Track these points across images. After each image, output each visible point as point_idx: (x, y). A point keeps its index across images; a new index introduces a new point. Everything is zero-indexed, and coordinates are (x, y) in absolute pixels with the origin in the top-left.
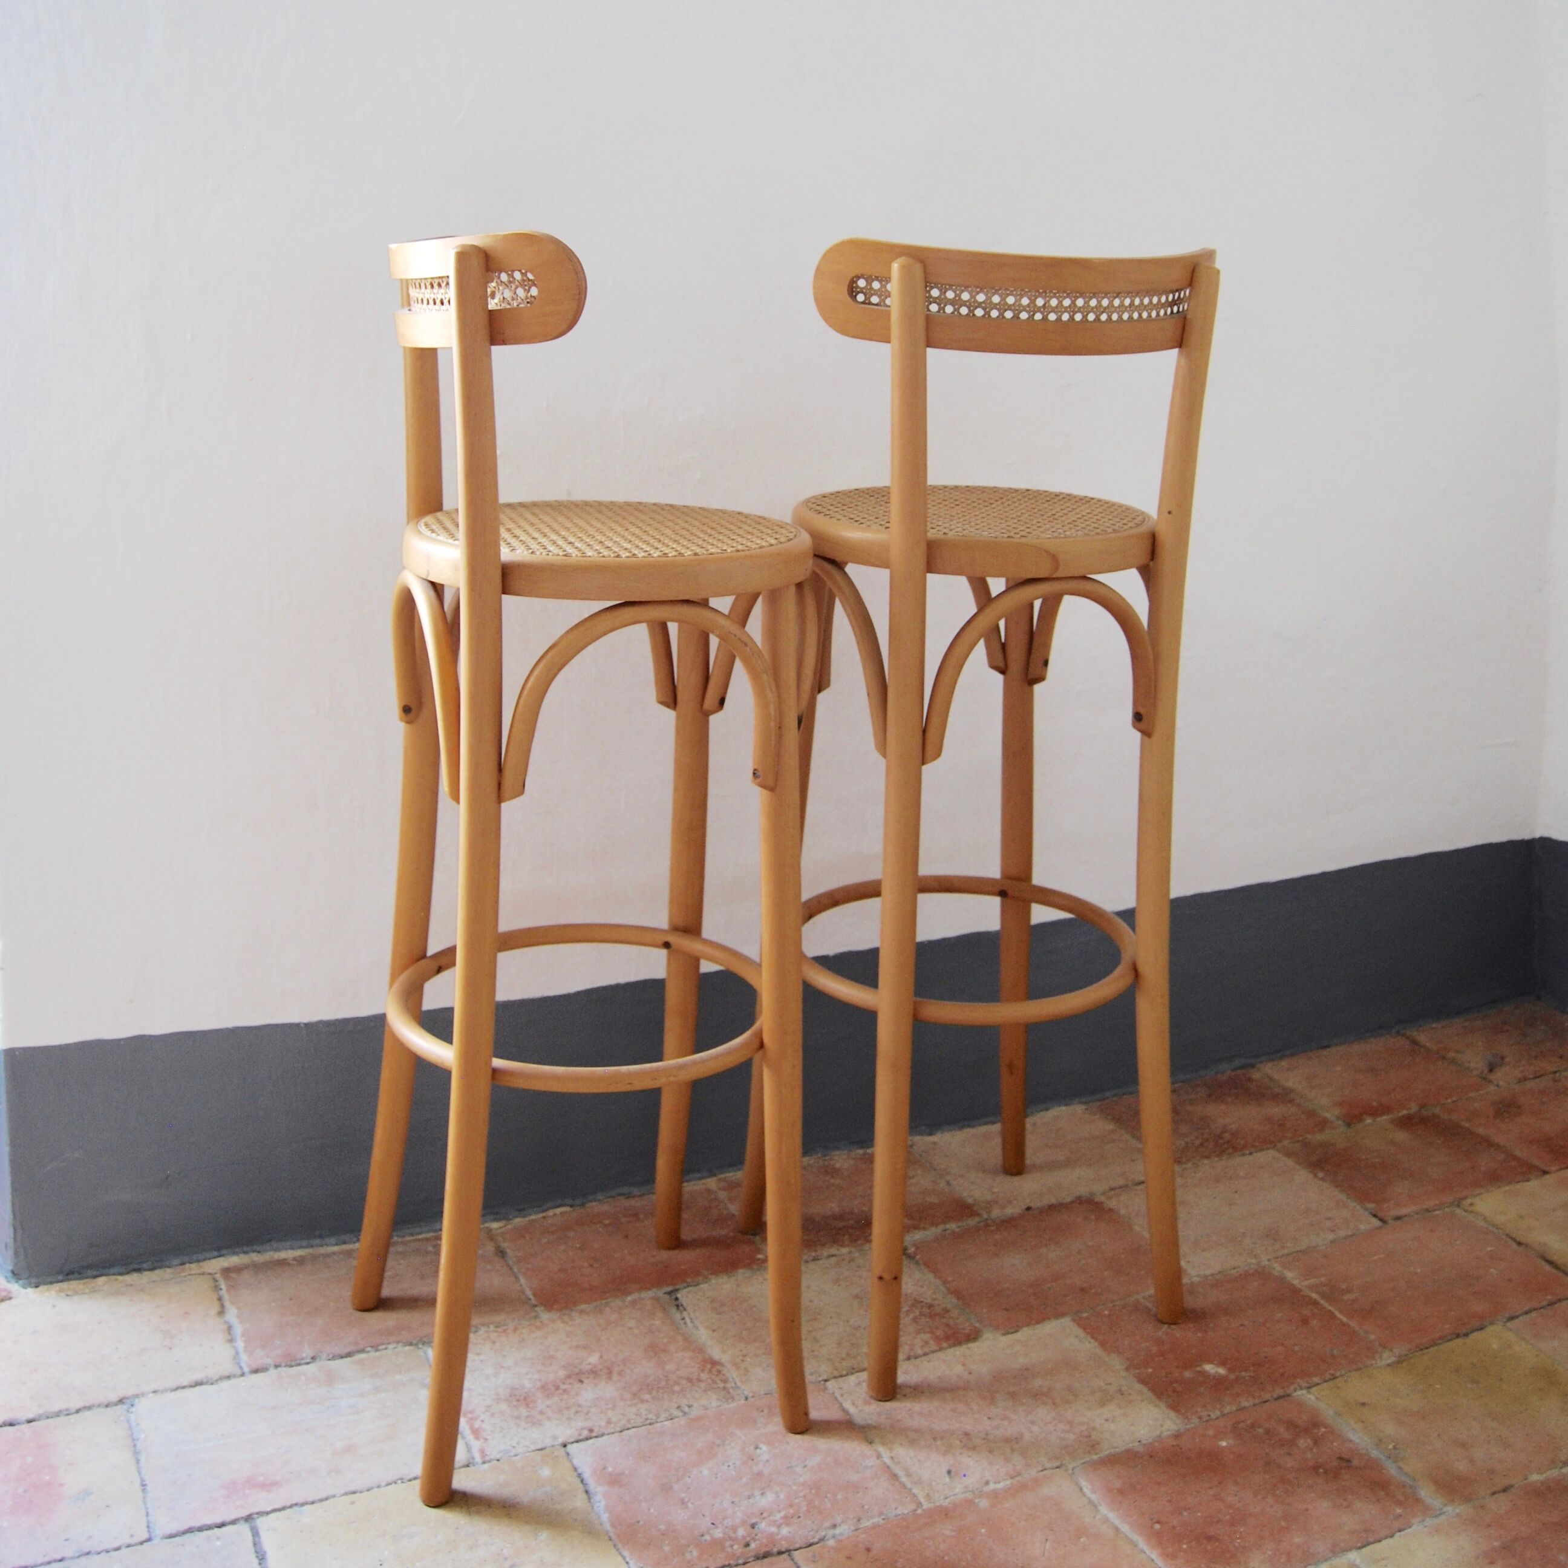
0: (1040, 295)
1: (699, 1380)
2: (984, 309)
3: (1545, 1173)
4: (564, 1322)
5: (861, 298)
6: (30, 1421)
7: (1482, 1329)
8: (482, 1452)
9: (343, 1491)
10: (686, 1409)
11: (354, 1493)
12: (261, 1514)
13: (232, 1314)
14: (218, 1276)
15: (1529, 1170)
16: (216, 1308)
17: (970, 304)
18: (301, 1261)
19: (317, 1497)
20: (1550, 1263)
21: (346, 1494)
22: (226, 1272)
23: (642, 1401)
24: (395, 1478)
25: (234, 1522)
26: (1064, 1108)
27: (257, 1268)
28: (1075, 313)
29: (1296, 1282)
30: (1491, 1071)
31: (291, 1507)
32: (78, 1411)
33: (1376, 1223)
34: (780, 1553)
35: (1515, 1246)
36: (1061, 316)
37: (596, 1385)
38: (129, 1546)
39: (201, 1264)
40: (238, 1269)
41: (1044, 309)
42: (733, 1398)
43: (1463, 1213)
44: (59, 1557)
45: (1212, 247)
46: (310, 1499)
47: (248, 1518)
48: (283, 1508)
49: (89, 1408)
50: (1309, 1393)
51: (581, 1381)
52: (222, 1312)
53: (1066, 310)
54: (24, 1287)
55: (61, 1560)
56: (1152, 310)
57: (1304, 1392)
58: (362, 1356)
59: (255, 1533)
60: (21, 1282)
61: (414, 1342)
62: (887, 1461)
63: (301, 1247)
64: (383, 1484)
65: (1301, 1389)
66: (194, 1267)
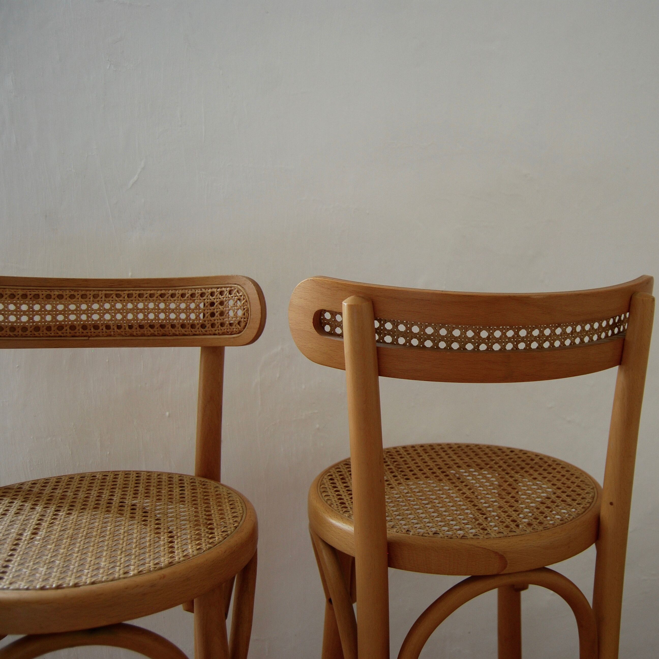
0: (484, 328)
2: (433, 341)
5: (327, 328)
17: (420, 336)
28: (518, 342)
36: (505, 346)
41: (489, 341)
45: (649, 274)
53: (510, 340)
56: (593, 335)
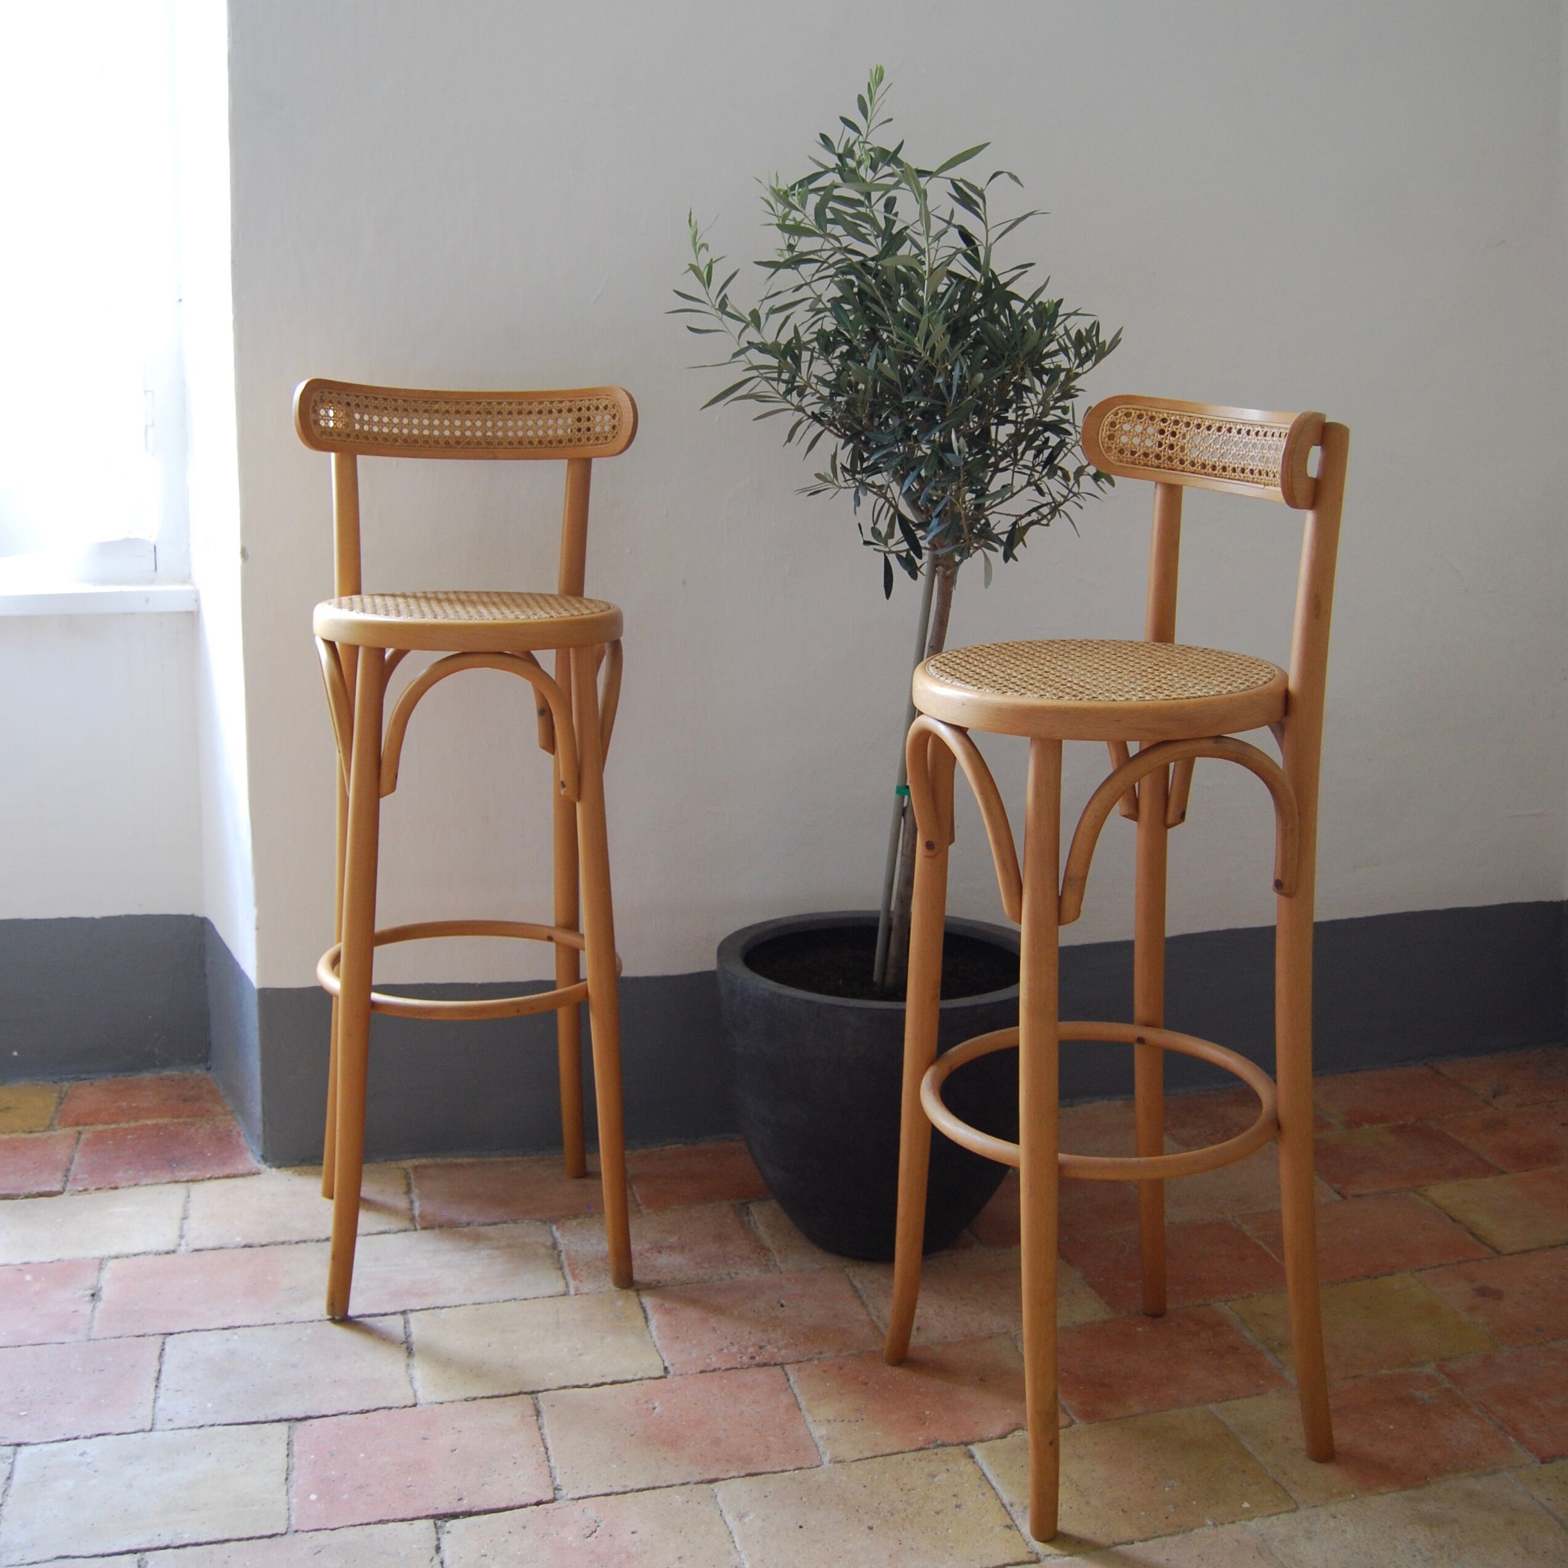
1: (748, 1258)
3: (1504, 1173)
4: (657, 1215)
6: (263, 1246)
7: (1391, 1275)
8: (577, 1289)
9: (472, 1302)
10: (734, 1275)
11: (479, 1304)
12: (412, 1311)
13: (416, 1192)
14: (410, 1171)
15: (1489, 1170)
16: (404, 1188)
18: (472, 1166)
19: (453, 1304)
20: (1474, 1235)
21: (474, 1304)
22: (416, 1168)
23: (702, 1268)
24: (510, 1298)
25: (393, 1314)
26: (1106, 1102)
27: (437, 1166)
29: (1249, 1233)
30: (1494, 1097)
31: (434, 1308)
32: (297, 1243)
33: (1337, 1197)
34: (775, 1365)
35: (1449, 1221)
37: (671, 1255)
38: (320, 1321)
39: (399, 1162)
40: (425, 1167)
42: (771, 1272)
43: (1418, 1197)
44: (272, 1322)
46: (448, 1305)
47: (404, 1313)
48: (428, 1309)
49: (305, 1241)
50: (1226, 1304)
51: (660, 1252)
52: (408, 1192)
54: (270, 1167)
55: (274, 1324)
57: (1222, 1304)
58: (505, 1225)
59: (406, 1322)
60: (268, 1164)
61: (544, 1220)
62: (875, 1318)
63: (473, 1157)
64: (501, 1301)
65: (1220, 1301)
66: (393, 1164)
